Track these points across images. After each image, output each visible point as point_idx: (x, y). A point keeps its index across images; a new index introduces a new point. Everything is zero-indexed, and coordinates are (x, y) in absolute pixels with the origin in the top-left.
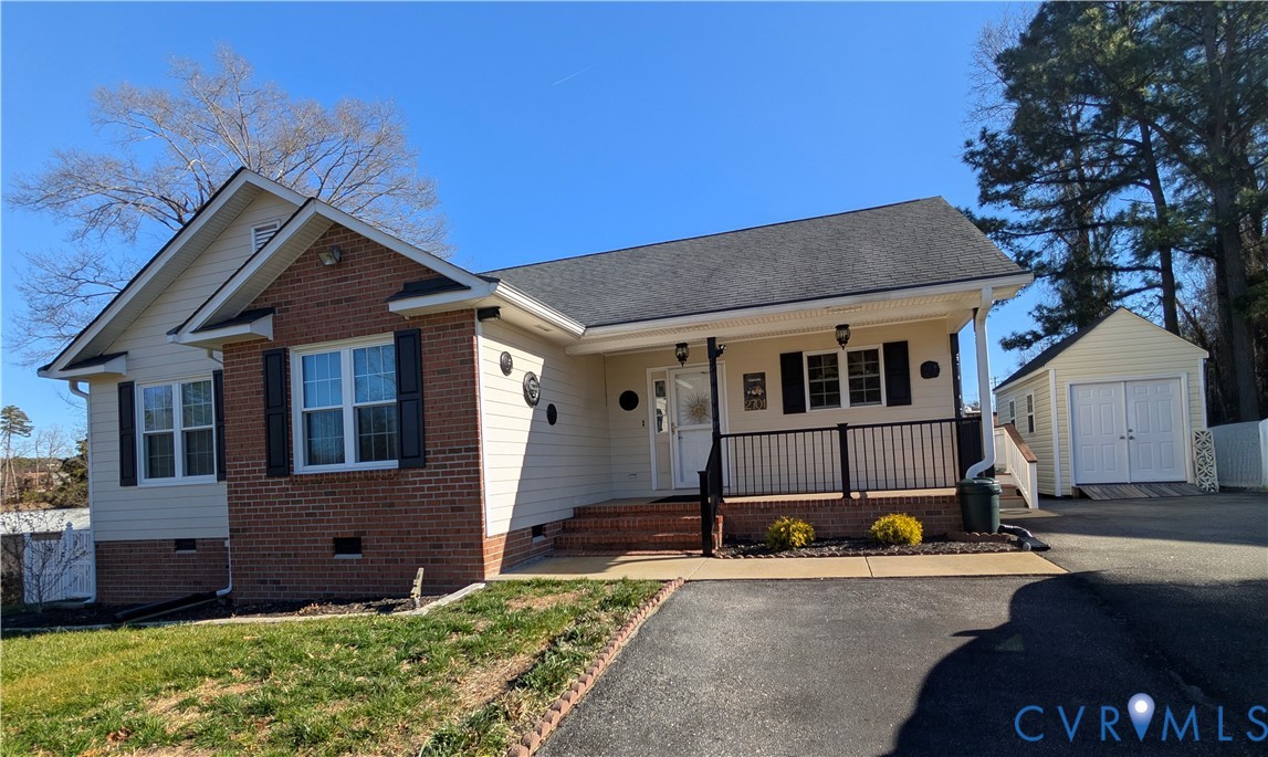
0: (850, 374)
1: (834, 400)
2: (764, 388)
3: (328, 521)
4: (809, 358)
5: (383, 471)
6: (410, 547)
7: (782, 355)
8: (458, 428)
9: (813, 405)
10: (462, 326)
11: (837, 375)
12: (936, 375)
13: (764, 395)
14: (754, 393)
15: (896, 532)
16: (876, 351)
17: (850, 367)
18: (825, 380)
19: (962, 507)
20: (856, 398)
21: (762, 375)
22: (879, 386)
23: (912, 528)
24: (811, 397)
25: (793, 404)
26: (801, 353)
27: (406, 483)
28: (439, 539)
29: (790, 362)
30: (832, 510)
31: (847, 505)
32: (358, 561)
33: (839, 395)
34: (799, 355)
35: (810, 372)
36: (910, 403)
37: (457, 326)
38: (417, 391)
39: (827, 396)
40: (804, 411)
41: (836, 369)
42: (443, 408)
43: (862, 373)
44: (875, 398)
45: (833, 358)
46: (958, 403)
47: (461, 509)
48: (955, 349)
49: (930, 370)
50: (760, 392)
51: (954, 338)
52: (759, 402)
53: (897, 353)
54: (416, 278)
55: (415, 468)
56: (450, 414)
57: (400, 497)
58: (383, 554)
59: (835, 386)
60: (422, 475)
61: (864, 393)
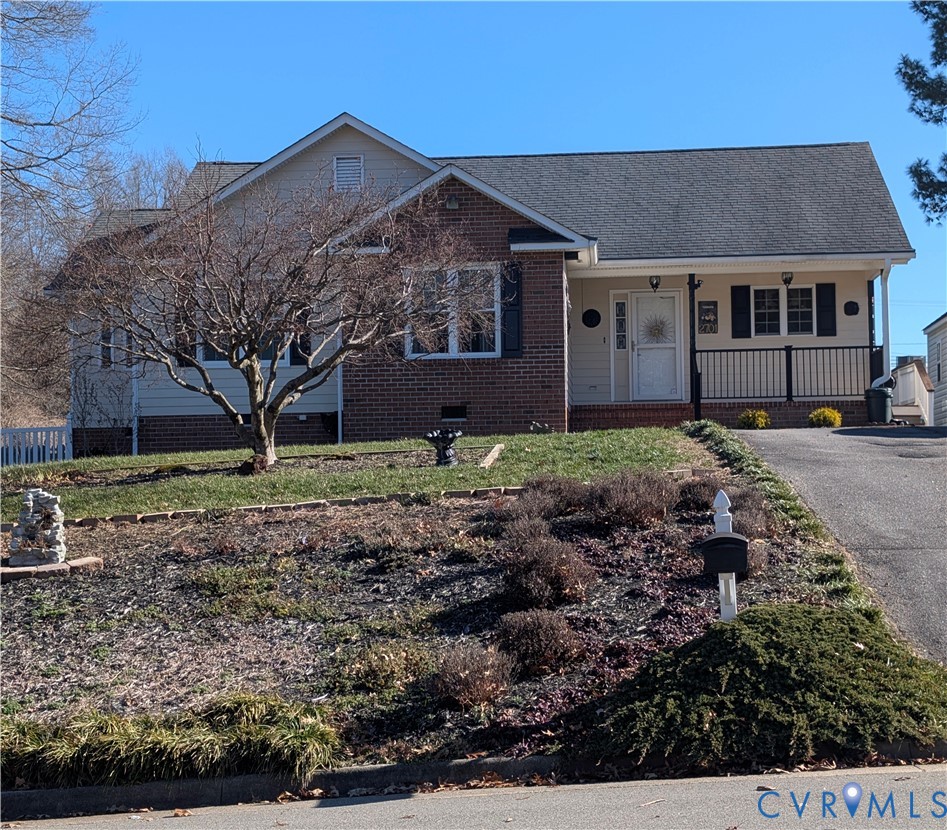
0: (789, 307)
1: (776, 330)
2: (716, 315)
3: (438, 394)
4: (756, 291)
5: (488, 359)
6: (508, 413)
7: (733, 288)
8: (548, 332)
9: (758, 332)
10: (555, 262)
11: (778, 307)
12: (856, 313)
13: (716, 321)
14: (707, 318)
15: (825, 418)
16: (810, 290)
17: (789, 302)
18: (767, 311)
19: (868, 408)
20: (793, 329)
21: (715, 304)
22: (811, 319)
23: (836, 417)
24: (756, 325)
25: (740, 330)
26: (749, 287)
27: (505, 368)
28: (531, 407)
29: (740, 294)
30: (779, 410)
31: (790, 405)
32: (463, 423)
33: (779, 324)
34: (747, 288)
35: (756, 303)
36: (835, 335)
37: (550, 263)
38: (518, 305)
39: (769, 325)
40: (749, 336)
41: (778, 302)
42: (538, 317)
43: (798, 307)
44: (808, 329)
45: (775, 293)
46: (872, 337)
47: (550, 387)
48: (871, 294)
49: (852, 309)
50: (712, 318)
51: (871, 284)
52: (711, 327)
53: (827, 291)
54: (518, 226)
55: (513, 358)
56: (543, 322)
57: (500, 378)
58: (485, 418)
59: (776, 316)
60: (519, 363)
61: (799, 325)
